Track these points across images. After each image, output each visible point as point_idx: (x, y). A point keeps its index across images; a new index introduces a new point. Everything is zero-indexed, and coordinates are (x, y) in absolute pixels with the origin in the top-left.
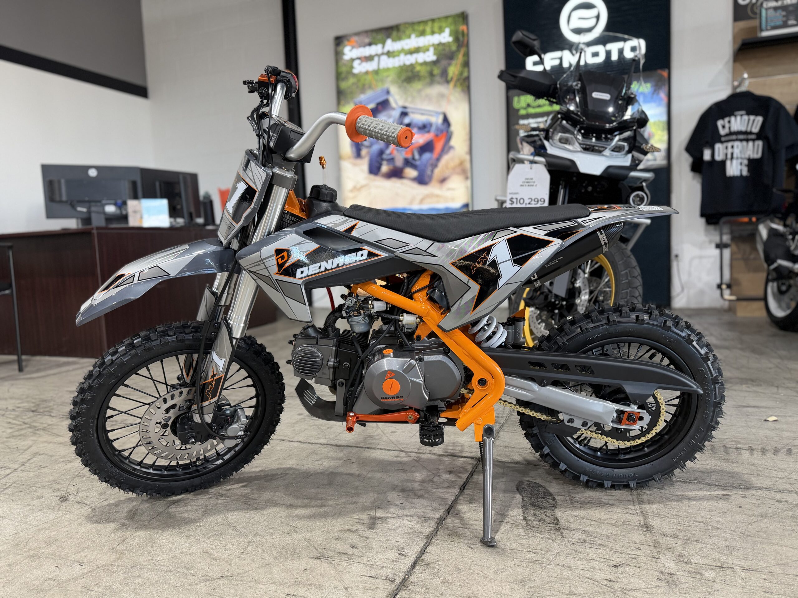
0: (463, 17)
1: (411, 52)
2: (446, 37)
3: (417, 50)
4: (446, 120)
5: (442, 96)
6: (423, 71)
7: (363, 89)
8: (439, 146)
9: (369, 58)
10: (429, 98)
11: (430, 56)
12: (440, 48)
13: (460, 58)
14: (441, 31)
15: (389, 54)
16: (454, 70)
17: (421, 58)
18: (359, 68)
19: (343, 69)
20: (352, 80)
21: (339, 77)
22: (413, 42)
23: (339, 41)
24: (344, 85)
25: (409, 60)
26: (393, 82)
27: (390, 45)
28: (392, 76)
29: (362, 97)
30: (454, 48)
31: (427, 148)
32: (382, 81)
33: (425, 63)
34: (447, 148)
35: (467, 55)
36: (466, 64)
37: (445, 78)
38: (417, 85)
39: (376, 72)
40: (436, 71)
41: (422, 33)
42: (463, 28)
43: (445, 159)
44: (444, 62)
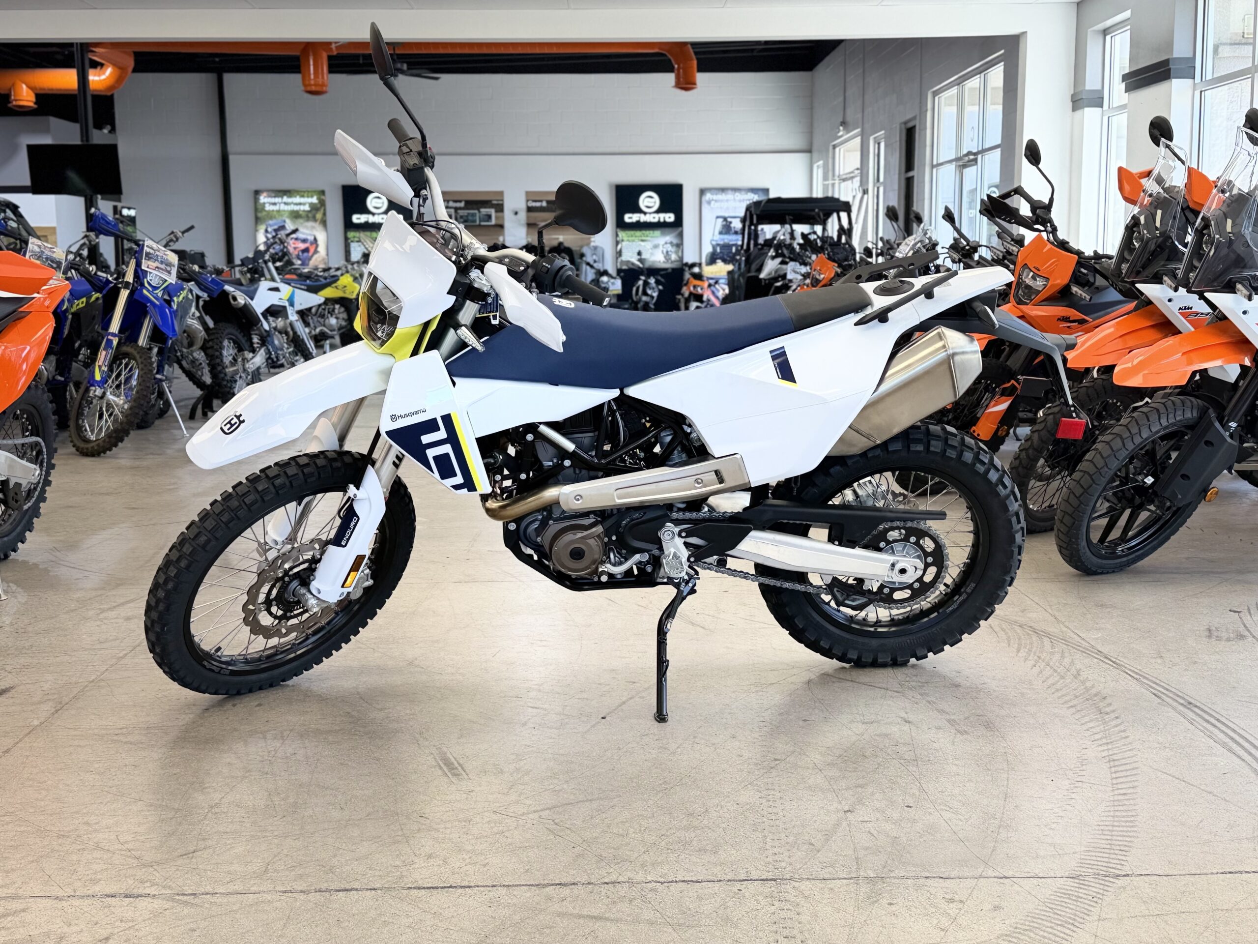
0: (323, 192)
1: (296, 204)
2: (314, 200)
3: (300, 204)
4: (315, 239)
5: (313, 228)
6: (304, 214)
7: (271, 218)
8: (312, 250)
9: (275, 204)
10: (307, 228)
11: (307, 208)
12: (311, 205)
13: (322, 211)
14: (312, 197)
15: (286, 204)
16: (319, 216)
17: (302, 208)
18: (268, 208)
19: (259, 207)
20: (264, 213)
21: (256, 210)
22: (298, 199)
23: (257, 193)
24: (259, 215)
25: (296, 208)
26: (288, 217)
27: (285, 199)
28: (287, 214)
29: (271, 222)
30: (319, 206)
31: (306, 250)
32: (282, 216)
33: (304, 211)
34: (316, 252)
35: (325, 210)
36: (324, 214)
37: (314, 219)
38: (301, 221)
39: (278, 211)
40: (310, 215)
41: (303, 196)
42: (323, 197)
43: (315, 256)
44: (314, 212)
